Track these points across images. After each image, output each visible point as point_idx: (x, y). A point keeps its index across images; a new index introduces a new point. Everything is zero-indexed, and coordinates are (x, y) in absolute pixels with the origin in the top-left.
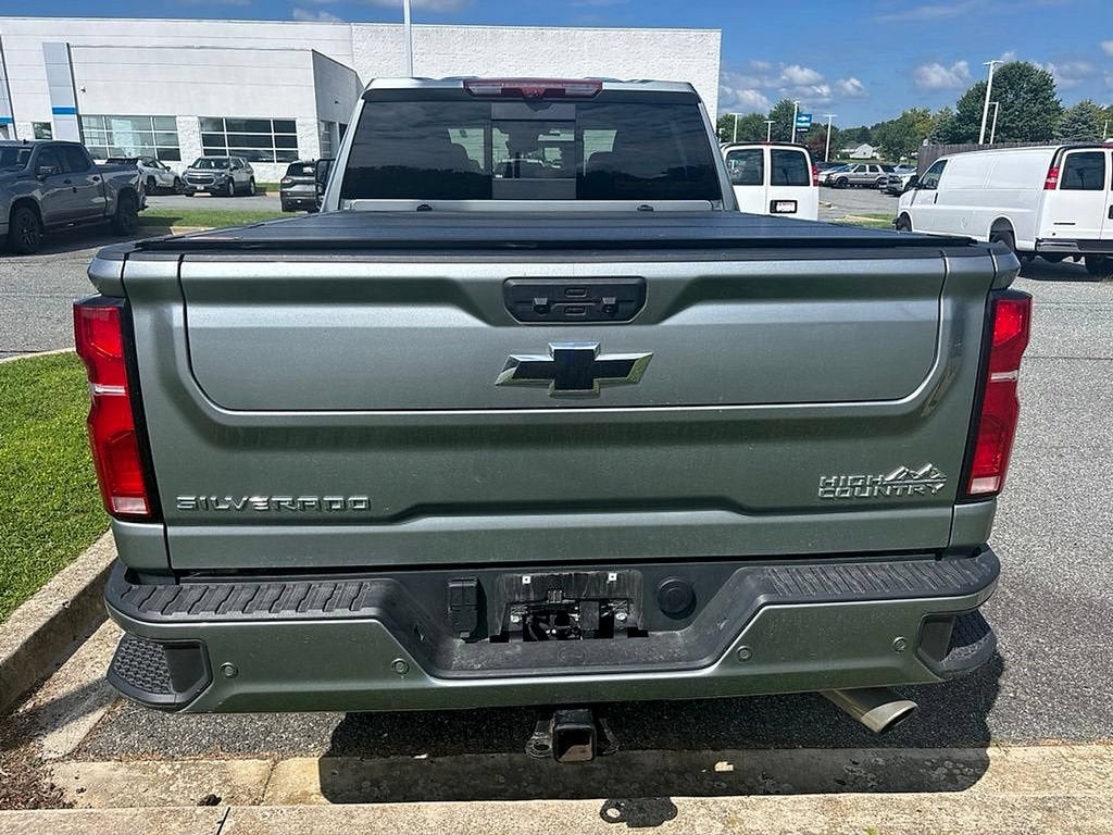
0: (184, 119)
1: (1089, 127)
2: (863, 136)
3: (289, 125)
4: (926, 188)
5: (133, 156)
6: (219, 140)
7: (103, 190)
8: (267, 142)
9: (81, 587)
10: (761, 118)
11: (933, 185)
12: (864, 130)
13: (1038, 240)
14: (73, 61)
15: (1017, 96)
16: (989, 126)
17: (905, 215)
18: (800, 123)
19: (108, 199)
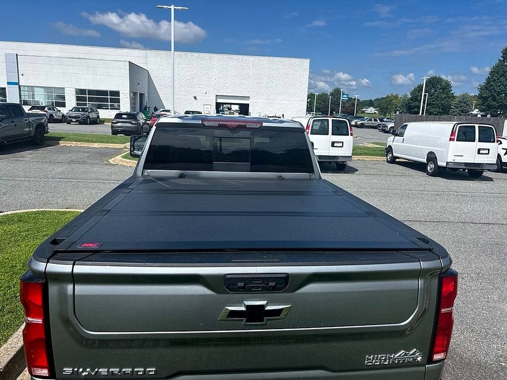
0: (69, 89)
1: (467, 105)
2: (370, 104)
3: (117, 93)
4: (399, 136)
5: (44, 105)
6: (84, 99)
7: (29, 125)
8: (106, 100)
9: (9, 358)
10: (326, 95)
11: (402, 135)
12: (371, 101)
13: (447, 163)
14: (18, 61)
15: (436, 91)
16: (424, 103)
17: (390, 146)
18: (343, 98)
19: (31, 129)
